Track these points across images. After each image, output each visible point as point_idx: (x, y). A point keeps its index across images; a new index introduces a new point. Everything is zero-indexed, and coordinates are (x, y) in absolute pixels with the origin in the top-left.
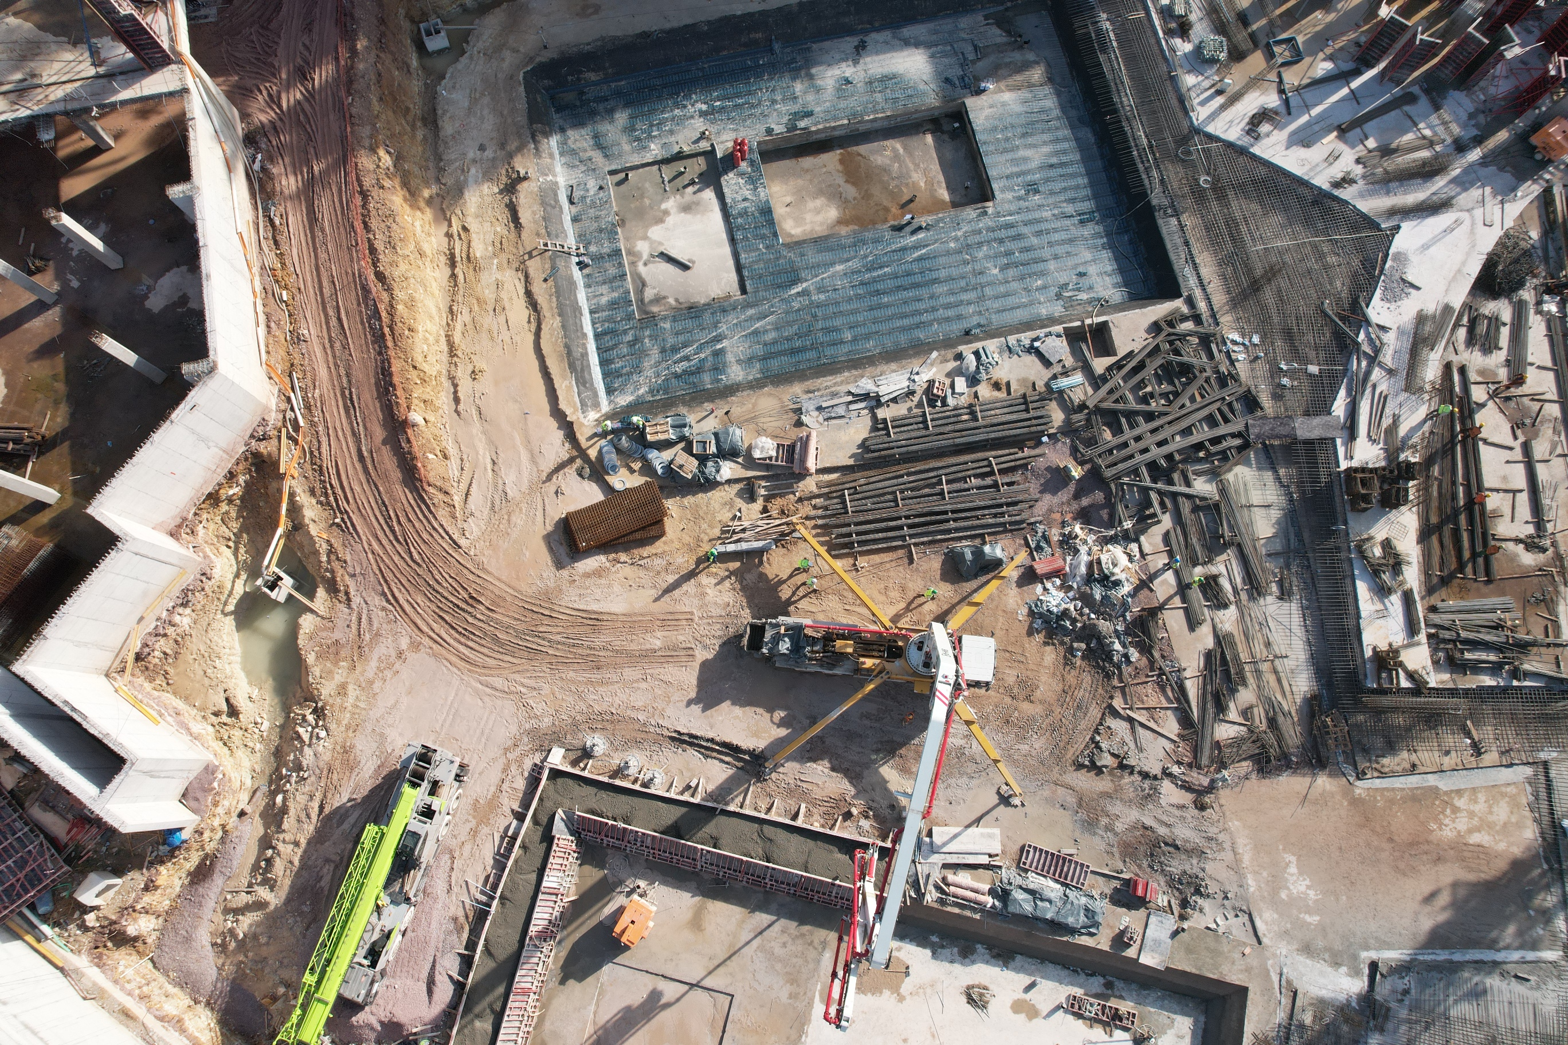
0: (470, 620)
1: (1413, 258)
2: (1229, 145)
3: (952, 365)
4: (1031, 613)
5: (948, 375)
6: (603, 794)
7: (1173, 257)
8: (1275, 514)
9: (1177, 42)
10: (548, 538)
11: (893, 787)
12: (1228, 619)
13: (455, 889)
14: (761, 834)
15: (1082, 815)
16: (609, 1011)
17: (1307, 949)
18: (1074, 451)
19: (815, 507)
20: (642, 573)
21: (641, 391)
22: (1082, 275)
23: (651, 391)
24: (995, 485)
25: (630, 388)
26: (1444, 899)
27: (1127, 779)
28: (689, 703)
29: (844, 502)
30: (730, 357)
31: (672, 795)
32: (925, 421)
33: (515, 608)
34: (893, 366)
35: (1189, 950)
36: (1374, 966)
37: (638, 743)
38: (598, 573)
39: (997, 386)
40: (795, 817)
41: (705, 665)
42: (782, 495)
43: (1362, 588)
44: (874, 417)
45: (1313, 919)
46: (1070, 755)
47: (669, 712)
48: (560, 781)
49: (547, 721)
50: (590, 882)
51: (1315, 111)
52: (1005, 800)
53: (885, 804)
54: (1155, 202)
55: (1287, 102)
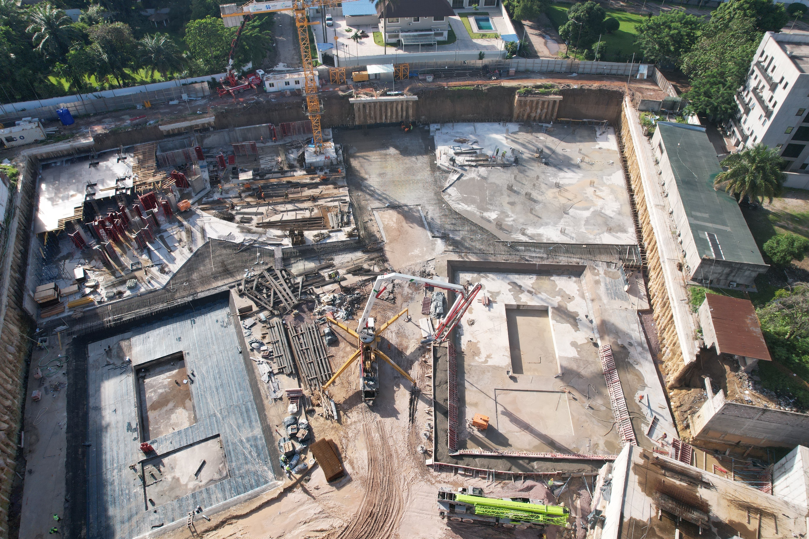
0: (380, 514)
1: (220, 234)
2: (172, 279)
3: (255, 352)
4: (347, 320)
5: (260, 353)
6: (439, 442)
7: (214, 293)
8: (306, 263)
9: (125, 295)
10: (339, 488)
11: (413, 350)
12: (342, 272)
13: (491, 490)
14: (439, 386)
15: (410, 301)
16: (514, 428)
17: (433, 249)
18: (287, 314)
19: (315, 389)
20: (349, 447)
21: (266, 468)
22: (217, 321)
23: (266, 464)
24: (302, 334)
25: (265, 474)
26: (411, 225)
27: (396, 291)
28: (397, 419)
29: (312, 379)
30: (250, 435)
31: (433, 418)
32: (279, 357)
33: (372, 495)
34: (256, 371)
35: (441, 273)
36: (433, 237)
37: (417, 434)
38: (351, 463)
39: (264, 338)
40: (430, 377)
41: (382, 417)
42: (311, 401)
43: (329, 241)
44: (277, 374)
45: (425, 249)
46: (392, 305)
47: (403, 425)
48: (438, 458)
49: (417, 470)
50: (473, 444)
51: (161, 257)
52: (410, 320)
53: (419, 352)
54: (191, 299)
55: (156, 265)
